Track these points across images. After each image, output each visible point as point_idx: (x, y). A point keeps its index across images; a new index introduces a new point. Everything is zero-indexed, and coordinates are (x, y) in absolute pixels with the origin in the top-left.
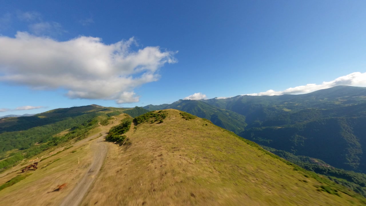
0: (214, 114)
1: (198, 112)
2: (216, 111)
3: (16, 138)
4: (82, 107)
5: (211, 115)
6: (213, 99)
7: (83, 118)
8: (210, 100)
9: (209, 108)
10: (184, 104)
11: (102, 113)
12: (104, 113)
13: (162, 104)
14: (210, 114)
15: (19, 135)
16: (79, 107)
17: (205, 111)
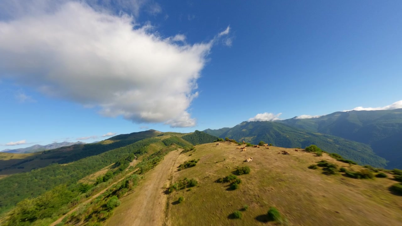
0: (305, 140)
1: (276, 137)
2: (305, 136)
3: (55, 176)
4: (141, 132)
5: (300, 142)
6: (291, 119)
7: (137, 145)
8: (287, 120)
9: (292, 131)
10: (251, 127)
11: (158, 139)
12: (160, 139)
13: (221, 128)
14: (298, 141)
15: (61, 170)
16: (138, 133)
17: (288, 136)
